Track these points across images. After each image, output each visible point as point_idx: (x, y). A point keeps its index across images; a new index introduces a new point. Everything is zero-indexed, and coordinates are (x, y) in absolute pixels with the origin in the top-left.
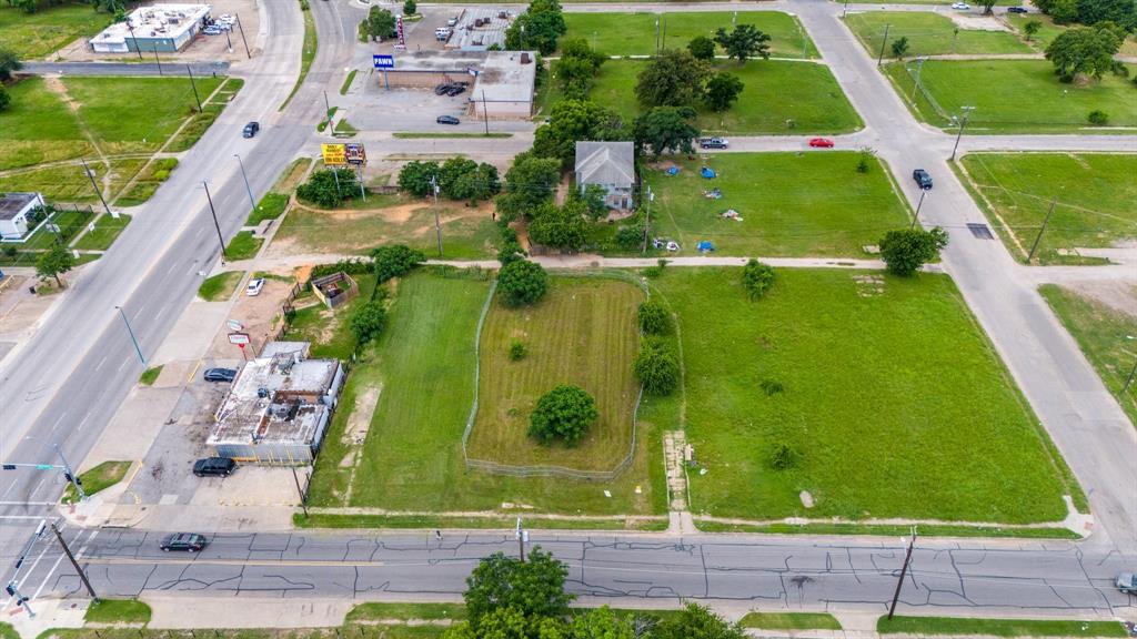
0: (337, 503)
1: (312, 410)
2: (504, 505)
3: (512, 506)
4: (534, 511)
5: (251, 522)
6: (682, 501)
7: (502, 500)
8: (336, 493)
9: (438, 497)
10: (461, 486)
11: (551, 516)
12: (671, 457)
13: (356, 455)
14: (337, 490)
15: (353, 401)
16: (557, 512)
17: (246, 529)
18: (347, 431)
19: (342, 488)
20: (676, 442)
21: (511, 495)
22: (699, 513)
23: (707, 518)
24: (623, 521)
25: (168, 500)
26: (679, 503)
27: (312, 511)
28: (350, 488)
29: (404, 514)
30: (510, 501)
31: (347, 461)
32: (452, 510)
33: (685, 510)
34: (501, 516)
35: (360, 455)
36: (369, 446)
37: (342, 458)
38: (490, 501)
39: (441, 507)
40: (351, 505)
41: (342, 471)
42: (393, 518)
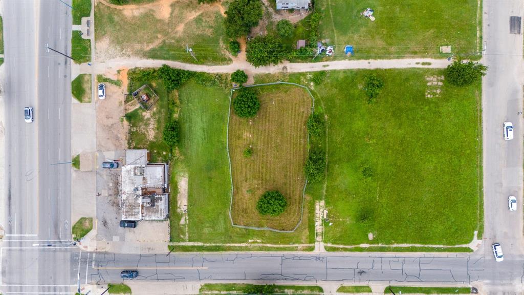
0: (184, 241)
1: (161, 199)
2: (250, 241)
3: (253, 241)
4: (262, 242)
5: (152, 249)
6: (321, 237)
7: (249, 239)
8: (182, 236)
9: (223, 237)
10: (232, 233)
11: (269, 245)
12: (318, 215)
13: (186, 218)
14: (182, 235)
15: (176, 186)
16: (271, 243)
17: (151, 252)
18: (178, 206)
19: (184, 234)
20: (321, 207)
21: (252, 236)
22: (326, 243)
23: (330, 245)
24: (297, 247)
25: (116, 239)
26: (319, 238)
27: (175, 244)
28: (187, 234)
29: (211, 245)
30: (252, 239)
31: (182, 221)
32: (229, 243)
33: (321, 241)
34: (249, 245)
35: (187, 218)
36: (190, 212)
37: (180, 220)
38: (244, 239)
39: (225, 242)
40: (190, 241)
41: (182, 226)
42: (207, 247)
